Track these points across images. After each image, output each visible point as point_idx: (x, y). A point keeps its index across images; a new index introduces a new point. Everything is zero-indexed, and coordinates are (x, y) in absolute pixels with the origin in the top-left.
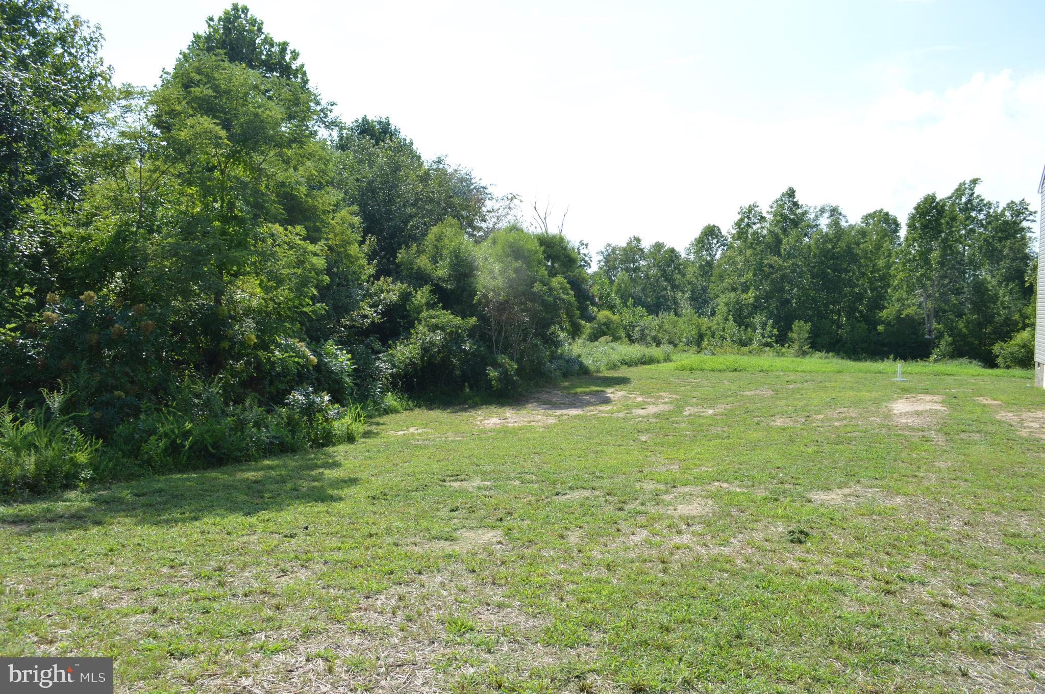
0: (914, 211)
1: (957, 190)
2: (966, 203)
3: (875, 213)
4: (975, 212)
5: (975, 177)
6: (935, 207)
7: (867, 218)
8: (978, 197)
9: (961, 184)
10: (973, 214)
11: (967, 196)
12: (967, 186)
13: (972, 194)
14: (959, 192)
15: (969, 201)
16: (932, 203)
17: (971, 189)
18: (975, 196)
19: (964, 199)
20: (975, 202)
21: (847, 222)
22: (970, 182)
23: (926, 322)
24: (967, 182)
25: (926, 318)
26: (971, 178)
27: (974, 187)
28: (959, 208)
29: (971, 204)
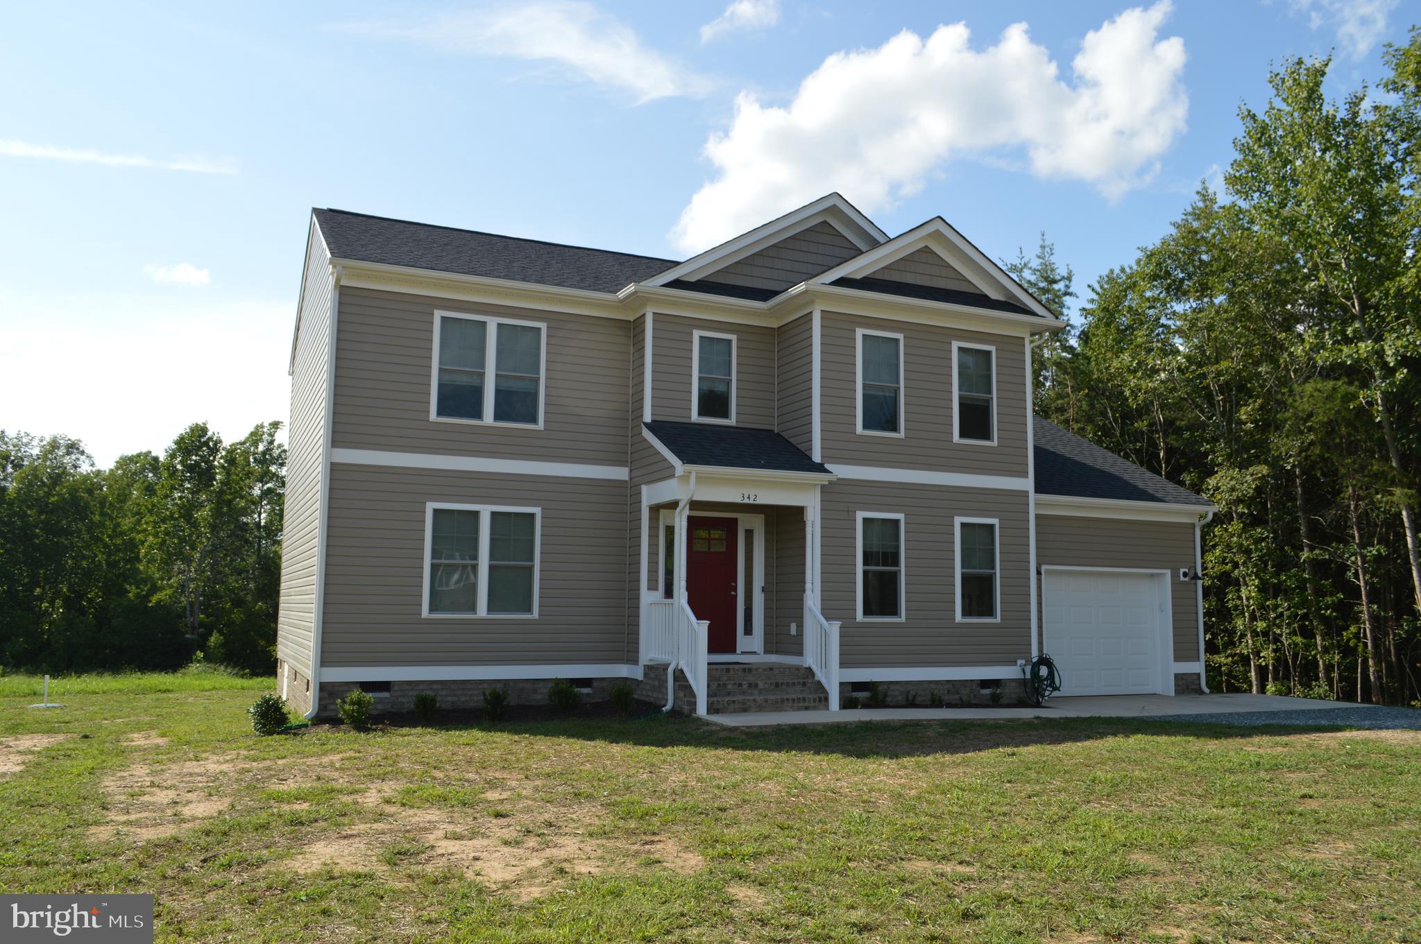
0: (174, 447)
1: (252, 434)
2: (264, 453)
3: (139, 455)
4: (275, 466)
5: (277, 420)
6: (206, 444)
7: (125, 462)
8: (280, 446)
9: (257, 426)
10: (273, 468)
11: (265, 443)
12: (265, 430)
13: (272, 442)
14: (256, 436)
15: (268, 451)
16: (200, 436)
17: (271, 435)
18: (276, 444)
19: (261, 448)
20: (276, 452)
21: (92, 465)
22: (270, 424)
23: (188, 613)
24: (266, 424)
25: (188, 608)
26: (271, 421)
27: (275, 432)
28: (255, 458)
29: (270, 455)
